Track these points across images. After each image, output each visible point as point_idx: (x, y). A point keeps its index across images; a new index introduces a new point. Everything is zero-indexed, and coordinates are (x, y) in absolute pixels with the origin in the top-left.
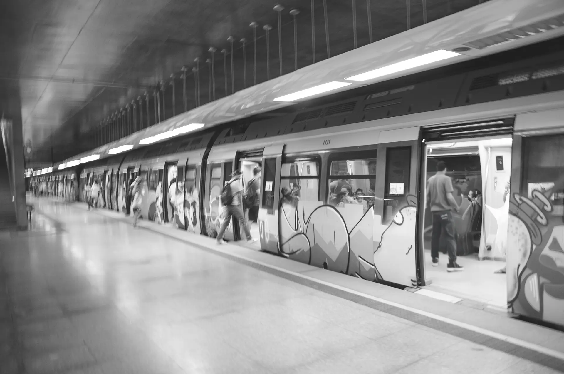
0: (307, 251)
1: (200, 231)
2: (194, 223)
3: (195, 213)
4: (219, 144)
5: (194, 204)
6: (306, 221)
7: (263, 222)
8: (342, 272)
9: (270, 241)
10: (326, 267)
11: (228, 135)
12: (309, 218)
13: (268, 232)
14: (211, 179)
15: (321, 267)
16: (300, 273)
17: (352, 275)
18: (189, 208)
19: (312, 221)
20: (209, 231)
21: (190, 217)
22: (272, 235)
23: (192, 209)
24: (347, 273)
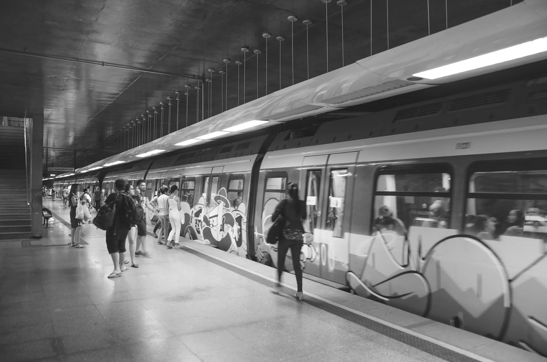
0: (423, 298)
1: (246, 253)
2: (239, 243)
3: (240, 230)
4: (277, 149)
5: (239, 219)
6: (424, 254)
7: (327, 246)
8: (489, 336)
9: (335, 270)
10: (457, 323)
11: (288, 138)
12: (431, 251)
13: (334, 259)
14: (265, 190)
15: (447, 322)
16: (409, 327)
17: (512, 343)
18: (232, 225)
19: (435, 256)
20: (259, 254)
21: (234, 235)
22: (339, 262)
23: (236, 226)
24: (500, 338)
